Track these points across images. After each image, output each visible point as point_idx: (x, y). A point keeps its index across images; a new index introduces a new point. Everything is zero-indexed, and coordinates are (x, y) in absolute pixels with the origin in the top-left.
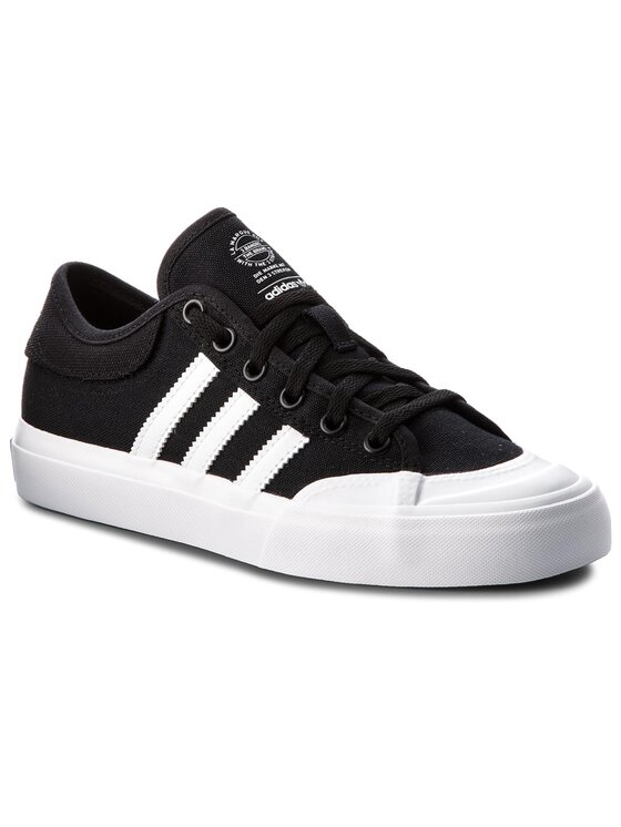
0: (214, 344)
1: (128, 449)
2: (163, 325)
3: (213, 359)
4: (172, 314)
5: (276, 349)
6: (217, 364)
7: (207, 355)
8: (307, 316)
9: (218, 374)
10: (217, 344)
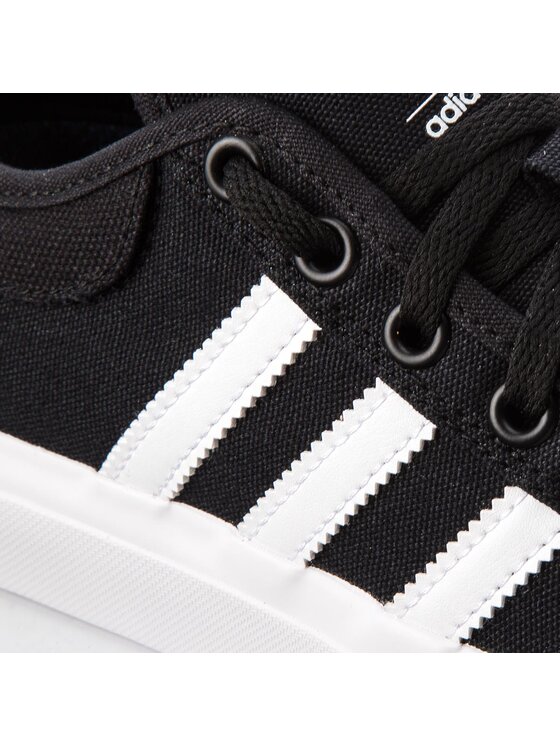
0: (299, 261)
1: (96, 462)
2: (155, 190)
3: (300, 298)
4: (177, 170)
5: (468, 283)
6: (312, 312)
7: (284, 284)
8: (535, 173)
9: (318, 334)
10: (307, 262)
